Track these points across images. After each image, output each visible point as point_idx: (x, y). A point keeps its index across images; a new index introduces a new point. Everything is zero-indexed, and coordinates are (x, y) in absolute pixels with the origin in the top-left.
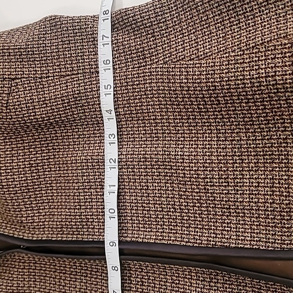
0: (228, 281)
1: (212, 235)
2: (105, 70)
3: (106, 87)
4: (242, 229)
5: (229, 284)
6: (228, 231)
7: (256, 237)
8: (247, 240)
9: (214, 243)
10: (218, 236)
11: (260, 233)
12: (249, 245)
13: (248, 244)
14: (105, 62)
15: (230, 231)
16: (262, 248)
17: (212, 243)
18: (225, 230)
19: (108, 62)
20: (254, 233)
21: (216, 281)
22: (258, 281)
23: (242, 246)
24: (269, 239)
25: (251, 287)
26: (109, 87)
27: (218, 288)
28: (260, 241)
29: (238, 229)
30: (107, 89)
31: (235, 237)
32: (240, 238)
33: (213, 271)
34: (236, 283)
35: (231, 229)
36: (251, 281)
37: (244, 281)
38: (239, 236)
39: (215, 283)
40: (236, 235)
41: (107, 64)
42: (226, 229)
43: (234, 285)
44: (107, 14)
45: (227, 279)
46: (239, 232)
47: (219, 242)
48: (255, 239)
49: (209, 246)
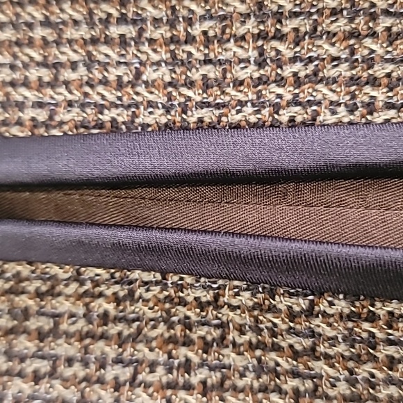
0: (117, 320)
1: (34, 74)
4: (207, 25)
5: (121, 341)
6: (123, 41)
7: (294, 60)
8: (238, 83)
9: (42, 115)
10: (67, 74)
11: (313, 33)
12: (249, 109)
13: (242, 104)
15: (138, 40)
16: (331, 119)
17: (28, 114)
18: (108, 41)
20: (280, 37)
21: (46, 324)
22: (303, 303)
23: (208, 115)
24: (369, 62)
25: (251, 347)
27: (54, 368)
28: (315, 78)
29: (181, 27)
31: (164, 69)
32: (196, 76)
33: (25, 270)
34: (162, 328)
35: (141, 32)
36: (258, 306)
37: (211, 313)
38: (188, 64)
39: (41, 336)
40: (174, 61)
42: (115, 31)
43: (148, 341)
45: (110, 307)
46: (190, 39)
47: (70, 104)
48: (287, 71)
49: (15, 131)
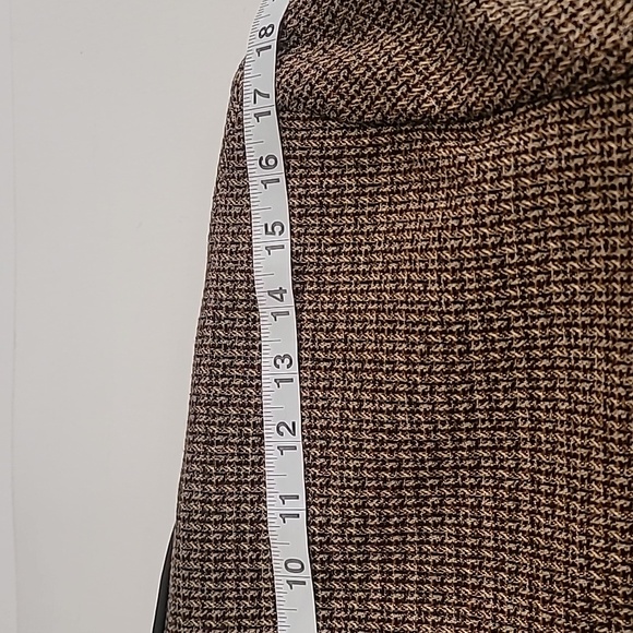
2: (265, 183)
3: (270, 230)
14: (264, 163)
19: (271, 162)
26: (278, 229)
30: (273, 233)
41: (268, 167)
44: (268, 35)
